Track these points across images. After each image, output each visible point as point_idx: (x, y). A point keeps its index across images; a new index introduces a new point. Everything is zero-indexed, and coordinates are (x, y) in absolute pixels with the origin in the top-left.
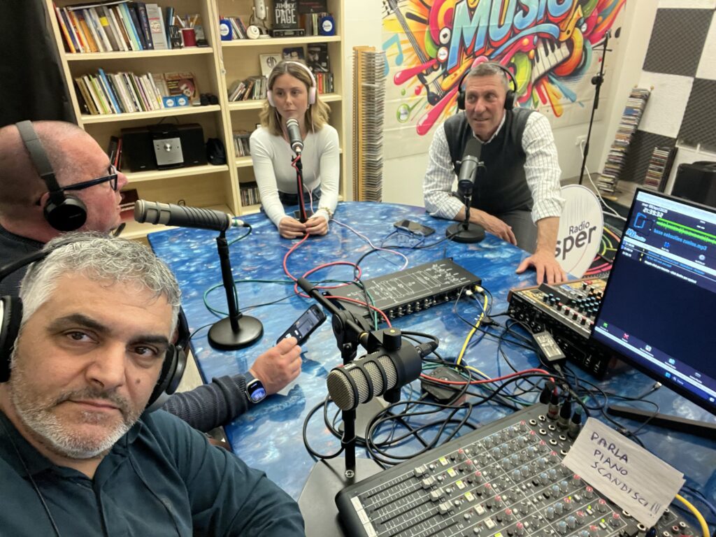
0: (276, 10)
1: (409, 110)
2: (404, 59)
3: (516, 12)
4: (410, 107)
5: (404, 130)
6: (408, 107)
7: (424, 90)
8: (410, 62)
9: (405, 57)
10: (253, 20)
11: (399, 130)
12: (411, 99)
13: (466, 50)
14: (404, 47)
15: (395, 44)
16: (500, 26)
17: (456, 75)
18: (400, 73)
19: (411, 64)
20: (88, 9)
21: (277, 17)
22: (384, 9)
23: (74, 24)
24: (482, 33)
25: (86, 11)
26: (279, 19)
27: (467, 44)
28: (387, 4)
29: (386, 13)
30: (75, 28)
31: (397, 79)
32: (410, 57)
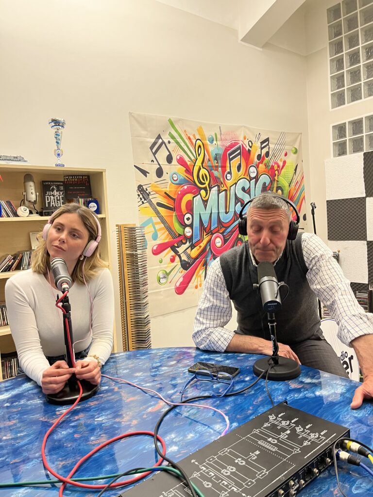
0: (46, 197)
1: (167, 275)
2: (159, 235)
3: (236, 204)
4: (168, 272)
5: (165, 290)
6: (166, 272)
7: (177, 259)
8: (164, 237)
10: (24, 203)
11: (161, 291)
12: (167, 266)
13: (205, 229)
14: (157, 227)
15: (151, 224)
16: (226, 213)
17: (200, 247)
18: (157, 246)
19: (166, 239)
21: (47, 202)
22: (139, 200)
24: (214, 217)
26: (49, 203)
27: (206, 225)
28: (141, 196)
29: (141, 203)
31: (154, 250)
32: (163, 234)
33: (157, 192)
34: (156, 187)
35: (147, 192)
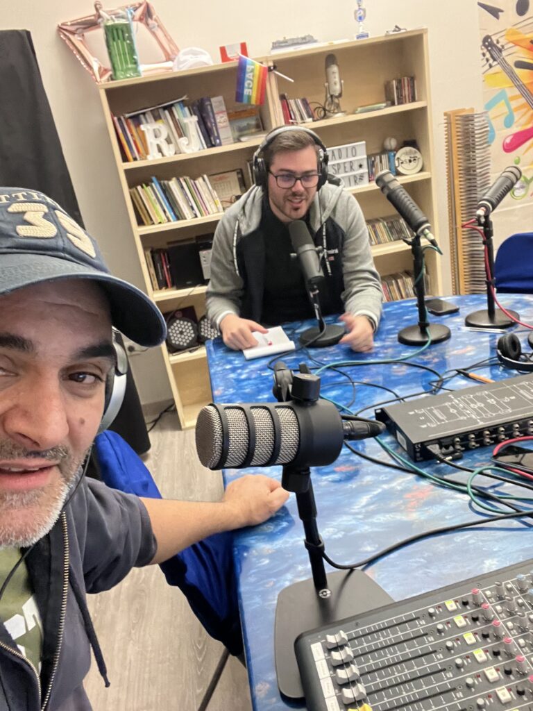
1: (525, 183)
2: (516, 119)
5: (522, 208)
8: (524, 122)
9: (516, 116)
11: (514, 210)
12: (528, 168)
14: (514, 104)
15: (503, 101)
18: (511, 137)
19: (526, 124)
20: (144, 114)
22: (485, 62)
23: (131, 132)
25: (142, 116)
28: (488, 55)
29: (487, 67)
30: (132, 135)
31: (507, 144)
32: (523, 116)
33: (516, 43)
34: (514, 33)
35: (499, 46)
